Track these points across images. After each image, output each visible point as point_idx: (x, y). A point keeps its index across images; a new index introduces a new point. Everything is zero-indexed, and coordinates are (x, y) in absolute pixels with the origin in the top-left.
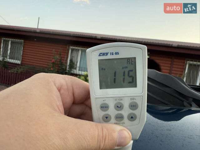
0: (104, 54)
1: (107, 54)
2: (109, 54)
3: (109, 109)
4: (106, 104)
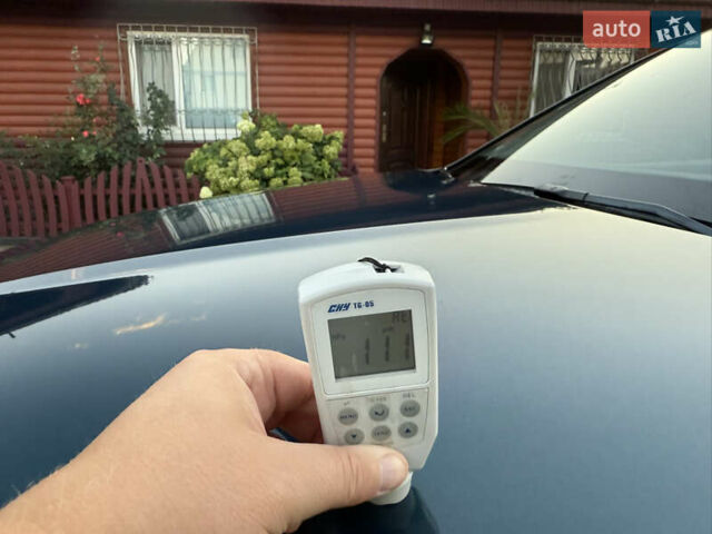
0: (339, 308)
1: (347, 307)
2: (352, 306)
3: (359, 419)
4: (350, 410)
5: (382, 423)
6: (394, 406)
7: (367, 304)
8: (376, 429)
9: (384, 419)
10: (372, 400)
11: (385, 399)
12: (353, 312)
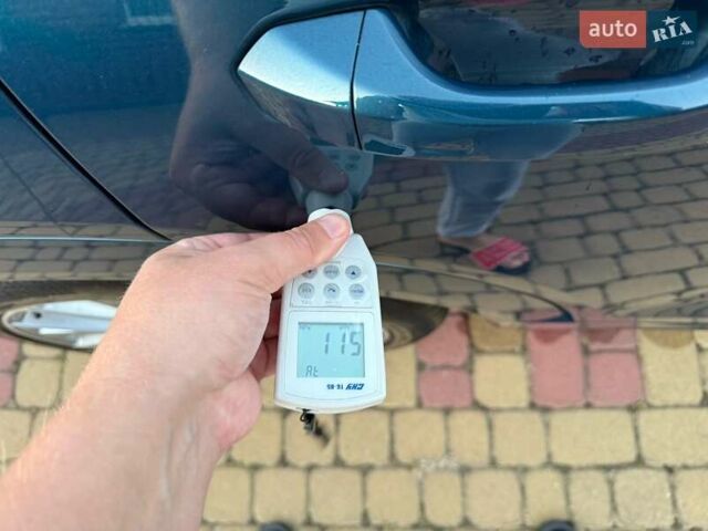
0: (355, 387)
1: (349, 387)
2: (345, 387)
3: (348, 289)
4: (356, 297)
7: (332, 387)
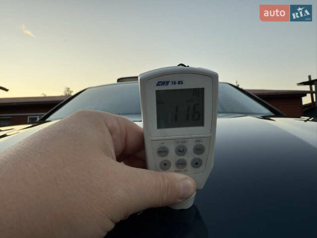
5: (182, 157)
6: (190, 147)
8: (179, 161)
9: (183, 155)
10: (178, 142)
11: (185, 142)
12: (170, 87)
